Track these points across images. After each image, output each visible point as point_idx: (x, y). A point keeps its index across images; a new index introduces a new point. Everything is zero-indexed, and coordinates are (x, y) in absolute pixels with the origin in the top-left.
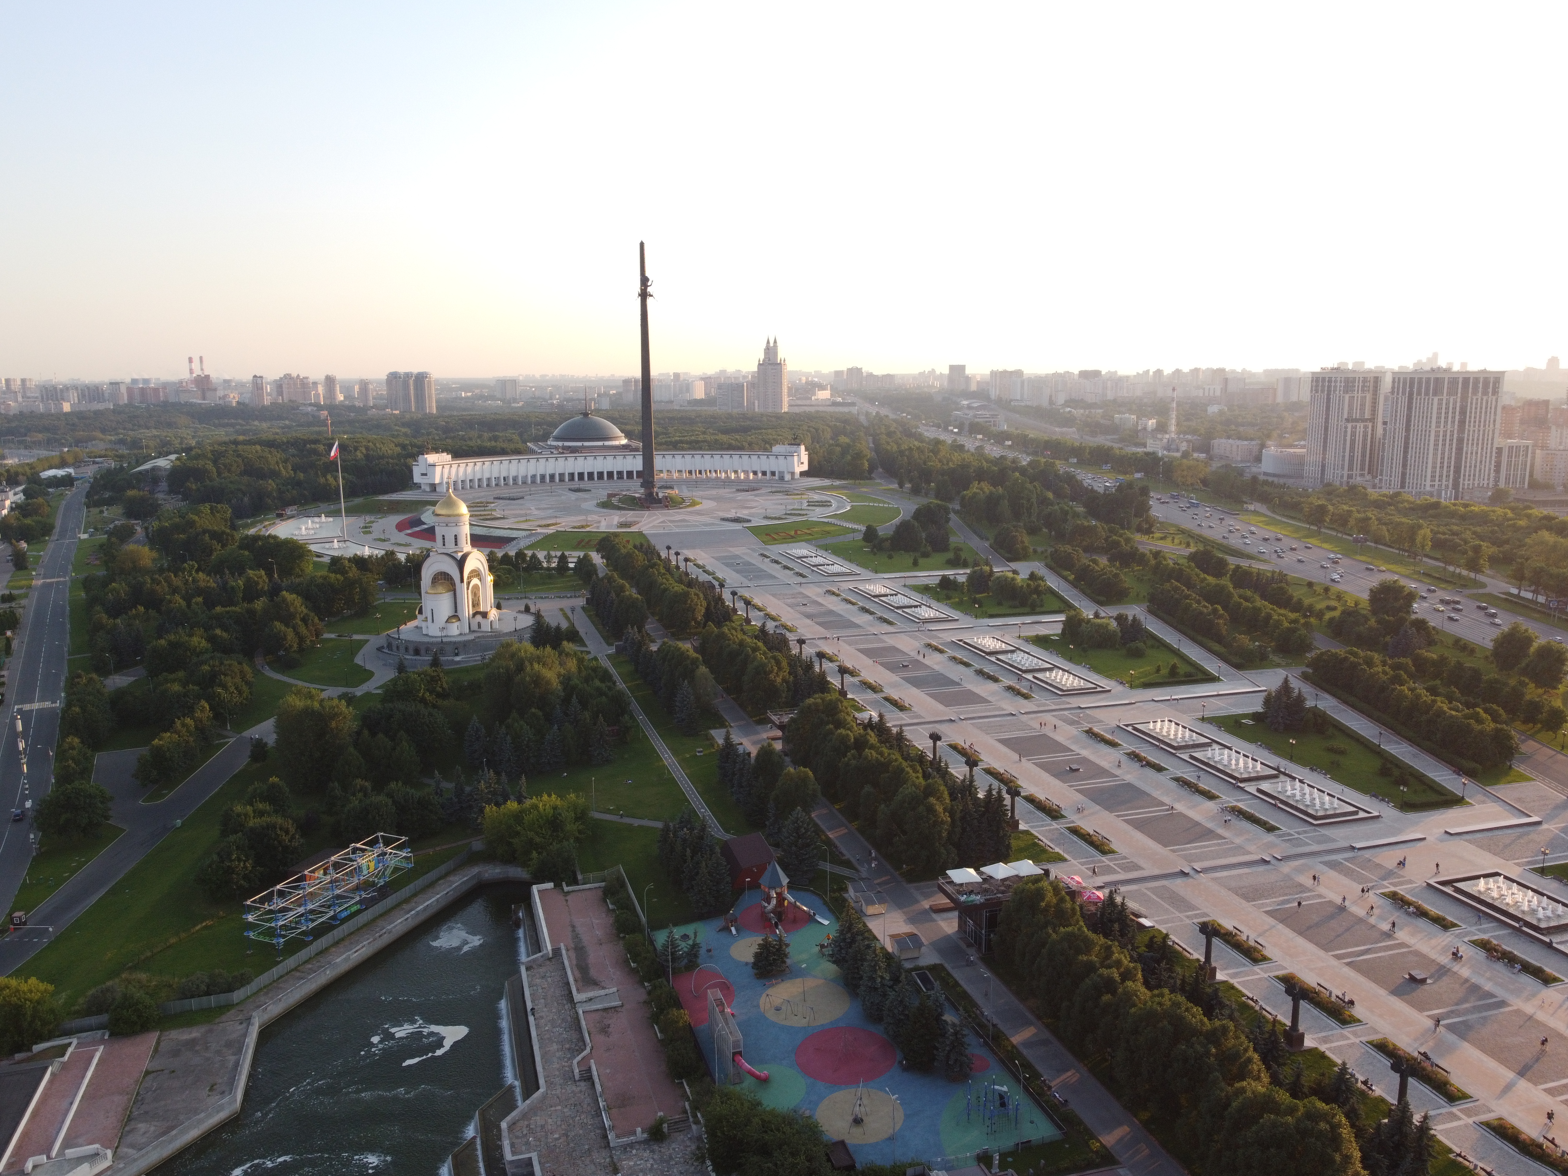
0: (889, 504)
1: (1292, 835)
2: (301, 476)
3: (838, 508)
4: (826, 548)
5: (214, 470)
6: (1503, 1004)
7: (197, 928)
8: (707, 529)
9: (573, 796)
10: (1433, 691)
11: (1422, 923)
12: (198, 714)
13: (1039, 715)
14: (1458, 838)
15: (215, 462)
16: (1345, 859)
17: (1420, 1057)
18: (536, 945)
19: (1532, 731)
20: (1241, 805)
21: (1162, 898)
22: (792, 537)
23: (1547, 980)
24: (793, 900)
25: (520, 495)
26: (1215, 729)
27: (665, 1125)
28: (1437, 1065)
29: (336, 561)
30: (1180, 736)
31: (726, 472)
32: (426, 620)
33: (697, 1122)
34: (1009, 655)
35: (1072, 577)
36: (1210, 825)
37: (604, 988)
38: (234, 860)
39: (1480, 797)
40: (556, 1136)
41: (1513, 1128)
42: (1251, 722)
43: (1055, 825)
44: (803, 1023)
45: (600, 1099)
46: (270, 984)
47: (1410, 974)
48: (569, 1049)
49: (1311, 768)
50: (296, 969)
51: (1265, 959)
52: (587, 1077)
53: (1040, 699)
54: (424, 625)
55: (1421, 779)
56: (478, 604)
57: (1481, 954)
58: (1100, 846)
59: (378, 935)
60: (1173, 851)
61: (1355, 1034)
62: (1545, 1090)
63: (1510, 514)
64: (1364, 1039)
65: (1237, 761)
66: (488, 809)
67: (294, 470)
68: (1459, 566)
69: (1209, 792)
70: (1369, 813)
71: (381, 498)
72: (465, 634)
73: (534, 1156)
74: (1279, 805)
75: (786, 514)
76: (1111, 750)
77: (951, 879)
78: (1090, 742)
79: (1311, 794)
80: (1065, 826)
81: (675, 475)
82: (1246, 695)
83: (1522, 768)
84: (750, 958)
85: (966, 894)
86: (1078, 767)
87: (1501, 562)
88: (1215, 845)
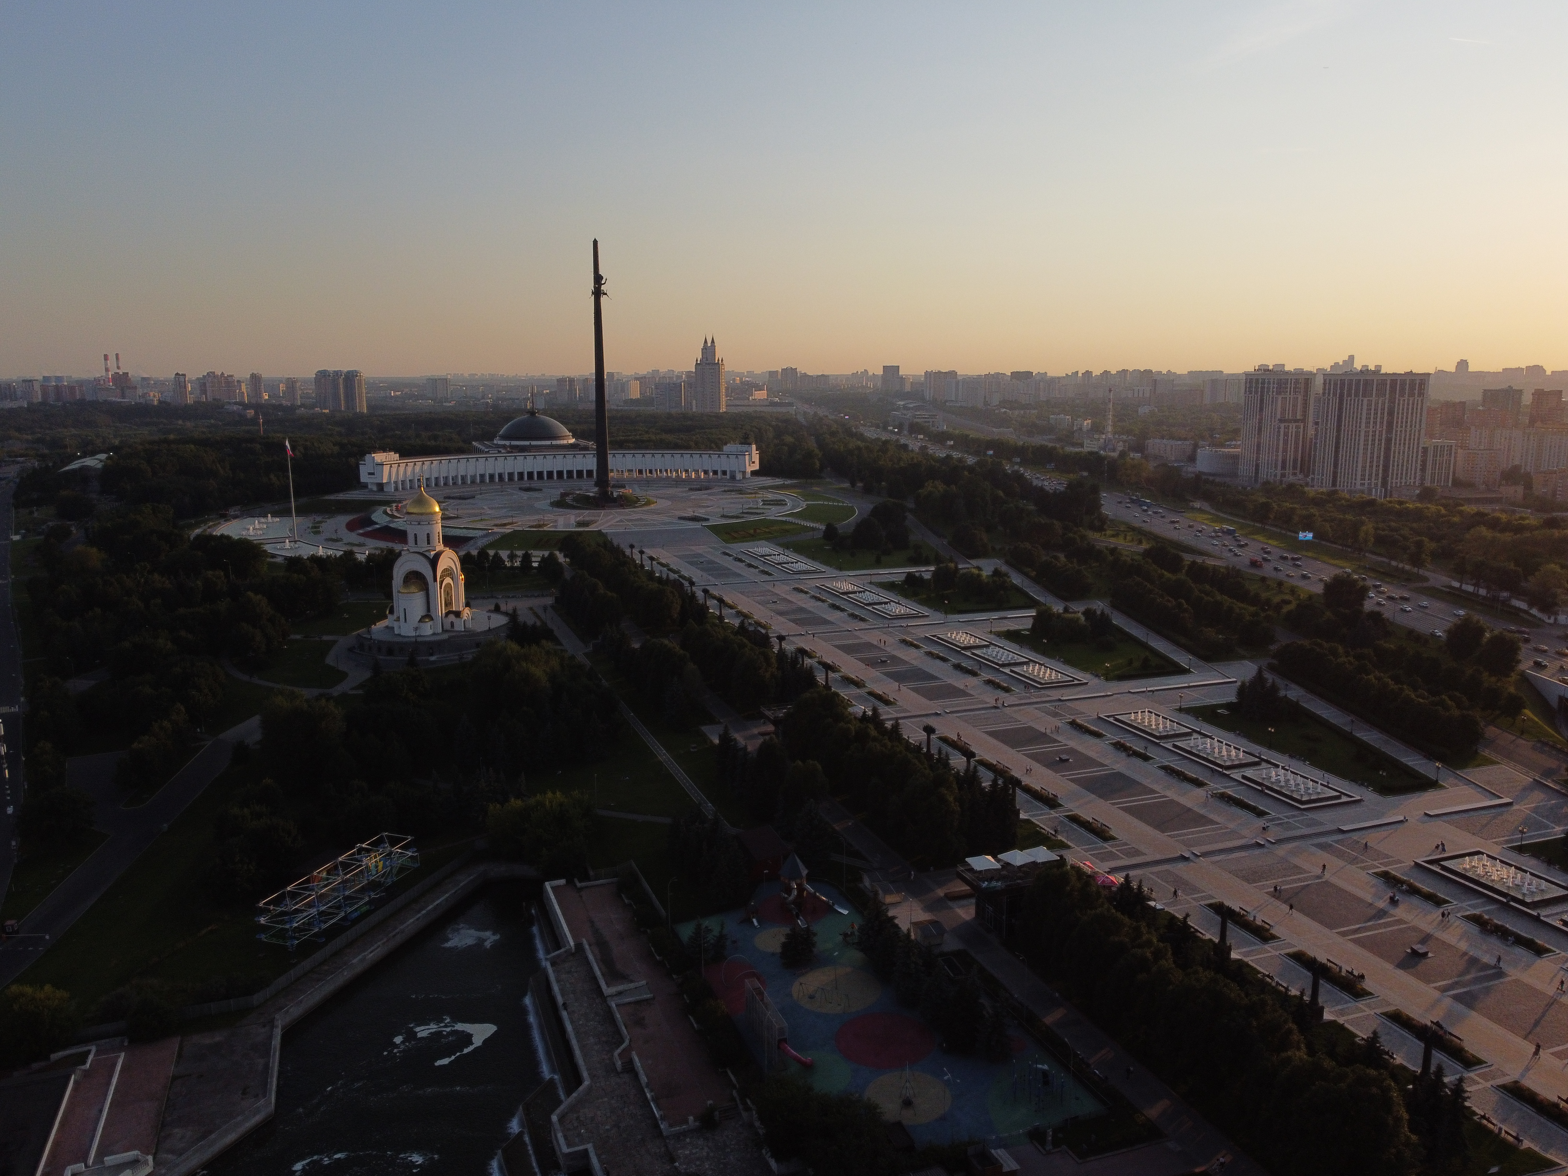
0: (842, 502)
1: (1281, 819)
2: (241, 475)
3: (794, 507)
4: (786, 546)
5: (149, 469)
7: (203, 932)
8: (667, 528)
9: (577, 792)
10: (1396, 681)
11: (1415, 901)
12: (174, 717)
13: (1022, 707)
14: (1437, 819)
15: (149, 461)
16: (1337, 842)
17: (1434, 1027)
19: (1493, 717)
20: (1229, 792)
22: (753, 536)
23: (1540, 951)
24: (812, 891)
25: (472, 494)
26: (1193, 719)
27: (717, 1113)
28: (1450, 1034)
29: (294, 563)
30: (1161, 726)
31: (677, 472)
32: (398, 619)
33: (747, 1109)
34: (984, 650)
35: (1033, 574)
36: (1202, 811)
37: (632, 981)
38: (237, 863)
39: (1451, 780)
40: (607, 1127)
41: (1529, 1090)
42: (1227, 712)
43: (1053, 813)
44: (839, 1010)
45: (646, 1090)
46: (289, 986)
47: (1412, 949)
48: (607, 1042)
49: (1290, 756)
50: (313, 971)
51: (1274, 937)
52: (629, 1068)
53: (1020, 692)
54: (396, 625)
55: (1396, 765)
56: (451, 603)
57: (1474, 929)
58: (1101, 833)
59: (391, 935)
60: (1171, 836)
61: (1369, 1006)
62: (1552, 1054)
63: (1443, 511)
64: (1379, 1011)
65: (1220, 749)
66: (490, 806)
67: (233, 469)
68: (1402, 561)
69: (1197, 779)
70: (1352, 797)
71: (327, 497)
72: (438, 634)
73: (590, 1147)
74: (1266, 791)
75: (743, 513)
76: (1097, 741)
77: (969, 865)
78: (1075, 733)
79: (1295, 781)
80: (1064, 814)
81: (626, 474)
82: (1218, 686)
83: (1486, 753)
84: (776, 948)
85: (987, 881)
86: (1067, 757)
87: (1441, 557)
88: (1210, 830)
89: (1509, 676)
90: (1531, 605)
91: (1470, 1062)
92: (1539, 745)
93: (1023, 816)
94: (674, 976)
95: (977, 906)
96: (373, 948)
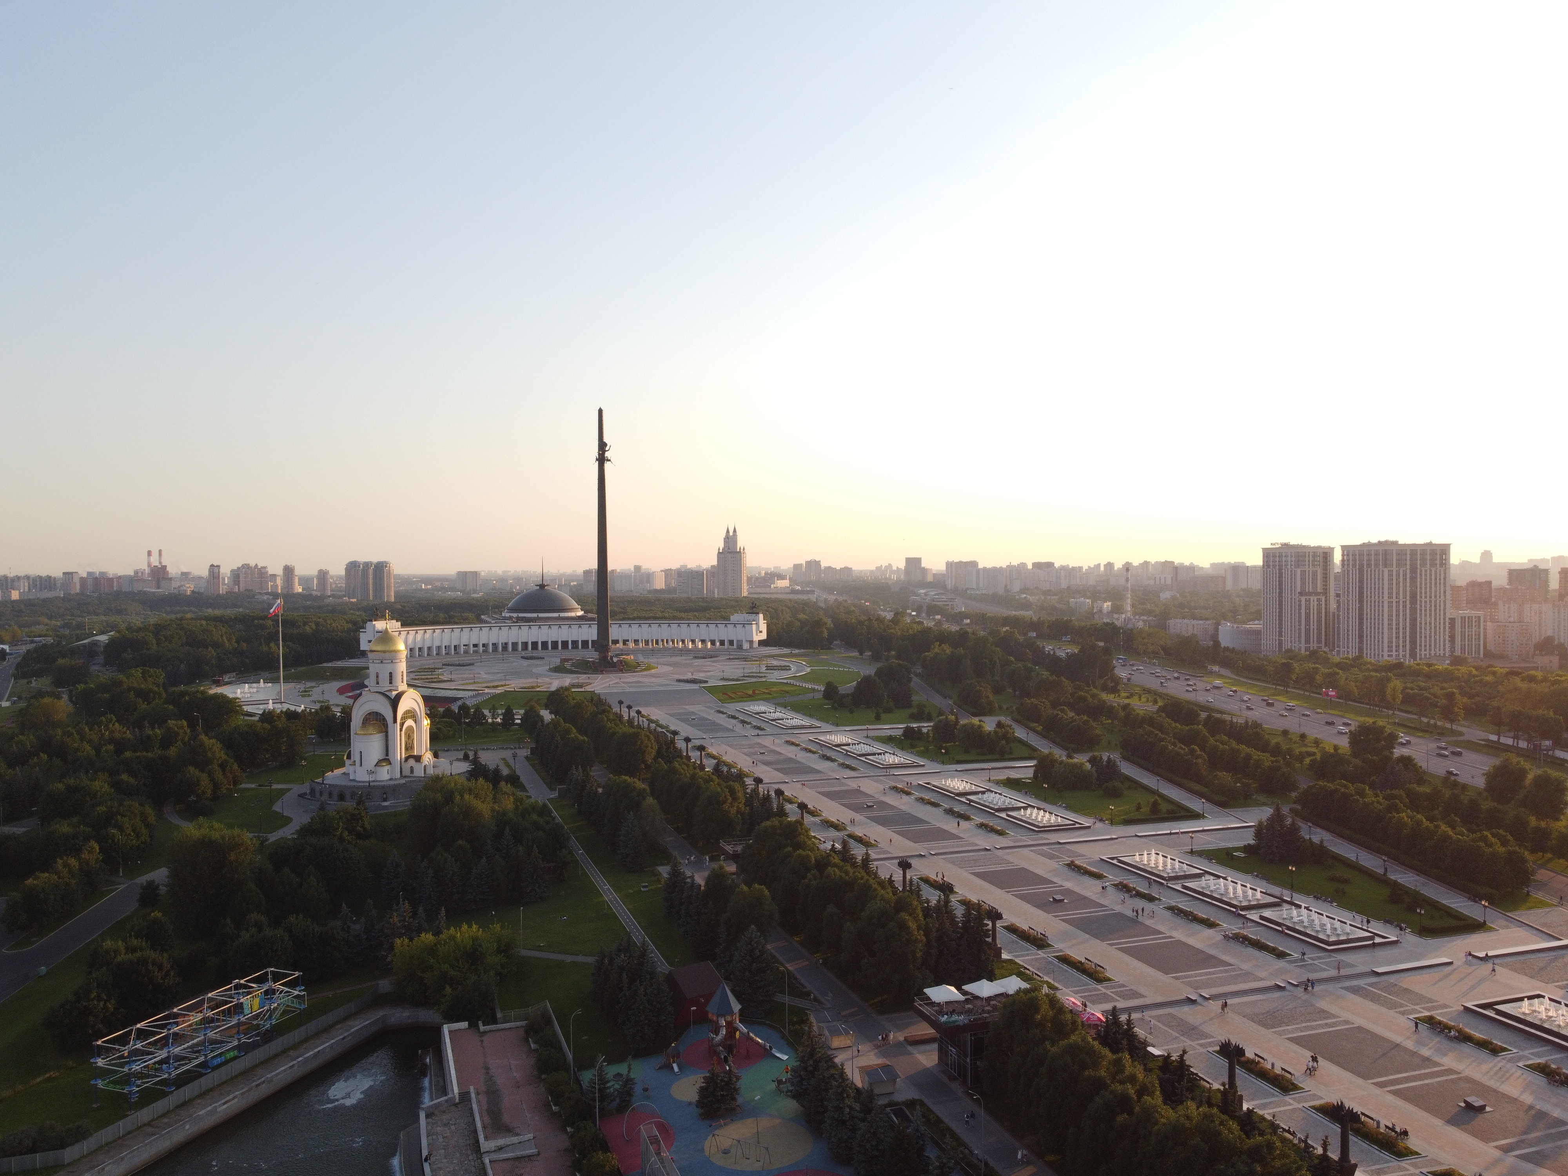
0: (849, 668)
2: (244, 646)
3: (797, 672)
4: (784, 705)
5: (154, 642)
7: (38, 1080)
8: (662, 688)
9: (497, 927)
10: (1431, 819)
11: (1467, 1048)
12: (85, 855)
13: (1016, 850)
15: (156, 635)
16: (1369, 985)
18: (443, 1089)
19: (1543, 860)
20: (1245, 932)
21: (1170, 1027)
24: (745, 1030)
25: (472, 662)
26: (1206, 861)
29: (268, 716)
30: (1169, 866)
31: (683, 641)
32: (354, 764)
34: (980, 796)
35: (1040, 728)
36: (1212, 952)
37: (517, 1135)
38: (93, 1000)
39: (1501, 922)
42: (1243, 855)
43: (1041, 954)
44: (757, 1166)
46: (115, 1141)
47: (1465, 1102)
49: (1315, 897)
50: (149, 1124)
51: (1295, 1088)
53: (1014, 836)
54: (351, 770)
55: (1435, 906)
56: (412, 748)
57: (1540, 1080)
58: (1094, 974)
59: (254, 1084)
60: (1176, 978)
63: (1475, 672)
65: (1235, 889)
66: (398, 941)
67: (237, 642)
68: (1434, 718)
69: (1208, 920)
70: (1385, 938)
71: (325, 665)
72: (396, 779)
74: (1287, 931)
75: (744, 676)
77: (929, 998)
78: (1074, 874)
79: (1320, 921)
80: (1053, 955)
81: (631, 645)
82: (1236, 831)
83: (1540, 895)
84: (694, 1097)
85: (947, 1014)
86: (1062, 898)
87: (1476, 713)
88: (1221, 972)
89: (1558, 819)
93: (1005, 956)
94: (568, 1129)
95: (940, 1049)
96: (228, 1098)
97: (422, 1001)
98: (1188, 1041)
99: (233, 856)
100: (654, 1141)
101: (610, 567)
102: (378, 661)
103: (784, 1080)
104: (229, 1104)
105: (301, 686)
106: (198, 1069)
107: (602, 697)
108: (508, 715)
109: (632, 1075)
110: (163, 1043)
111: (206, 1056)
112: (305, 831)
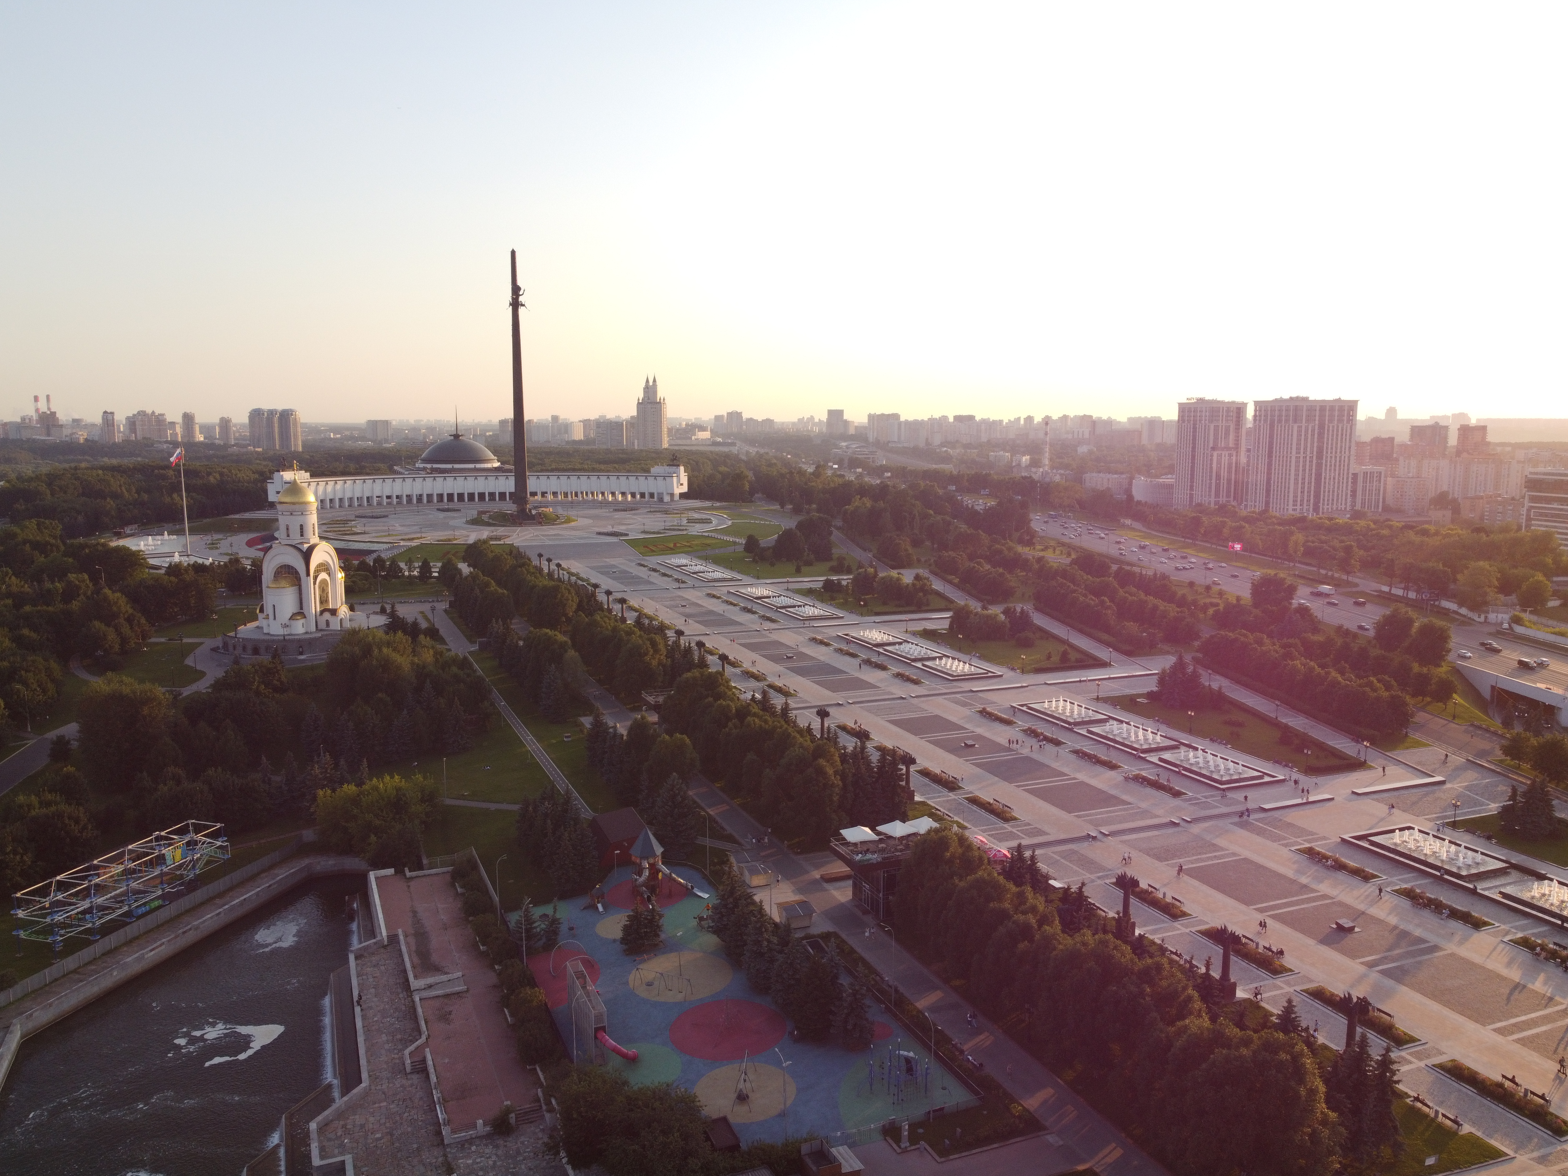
0: (770, 521)
1: (1199, 799)
2: (145, 497)
3: (718, 525)
4: (706, 558)
5: (48, 492)
6: (1435, 948)
8: (582, 541)
9: (419, 777)
10: (1323, 666)
11: (1341, 876)
13: (931, 698)
14: (1365, 797)
15: (49, 485)
17: (1360, 1002)
18: (371, 931)
19: (1422, 704)
20: (1144, 773)
21: (1070, 861)
23: (1477, 924)
24: (667, 871)
25: (386, 514)
26: (1111, 707)
27: (513, 1116)
28: (1379, 1010)
29: (174, 570)
30: (1076, 713)
31: (603, 494)
32: (267, 617)
33: (551, 1110)
34: (897, 647)
35: (956, 581)
36: (1113, 792)
37: (446, 973)
38: (8, 853)
40: (378, 1135)
41: (1469, 1069)
42: (1145, 701)
43: (952, 796)
44: (680, 997)
45: (434, 1092)
46: (41, 988)
47: (1337, 923)
48: (401, 1040)
49: (1211, 740)
50: (75, 971)
51: (1184, 914)
52: (421, 1068)
53: (930, 685)
54: (265, 623)
55: (1321, 747)
56: (327, 601)
57: (1406, 903)
58: (1001, 813)
59: (181, 931)
60: (1078, 817)
61: (1288, 983)
62: (1495, 1030)
63: (1372, 526)
64: (1298, 988)
65: (1137, 733)
66: (321, 793)
67: (138, 492)
68: (1331, 570)
69: (1111, 762)
70: (1274, 777)
71: (233, 516)
72: (311, 633)
73: (348, 1159)
74: (1183, 772)
75: (665, 529)
76: (1007, 728)
77: (844, 839)
78: (984, 720)
79: (1214, 762)
80: (963, 796)
81: (550, 497)
82: (1140, 678)
83: (1417, 736)
84: (618, 934)
85: (861, 853)
86: (973, 743)
87: (1372, 565)
88: (1121, 810)
89: (1439, 666)
90: (1461, 605)
91: (1401, 1040)
92: (1471, 729)
94: (496, 967)
95: (855, 886)
96: (155, 945)
97: (347, 849)
98: (1087, 874)
99: (146, 711)
100: (580, 975)
101: (527, 417)
102: (289, 513)
103: (705, 917)
104: (157, 950)
105: (208, 539)
106: (123, 919)
107: (521, 550)
108: (425, 568)
109: (558, 916)
110: (85, 894)
111: (130, 906)
112: (218, 685)
